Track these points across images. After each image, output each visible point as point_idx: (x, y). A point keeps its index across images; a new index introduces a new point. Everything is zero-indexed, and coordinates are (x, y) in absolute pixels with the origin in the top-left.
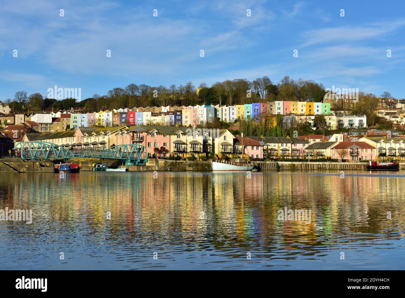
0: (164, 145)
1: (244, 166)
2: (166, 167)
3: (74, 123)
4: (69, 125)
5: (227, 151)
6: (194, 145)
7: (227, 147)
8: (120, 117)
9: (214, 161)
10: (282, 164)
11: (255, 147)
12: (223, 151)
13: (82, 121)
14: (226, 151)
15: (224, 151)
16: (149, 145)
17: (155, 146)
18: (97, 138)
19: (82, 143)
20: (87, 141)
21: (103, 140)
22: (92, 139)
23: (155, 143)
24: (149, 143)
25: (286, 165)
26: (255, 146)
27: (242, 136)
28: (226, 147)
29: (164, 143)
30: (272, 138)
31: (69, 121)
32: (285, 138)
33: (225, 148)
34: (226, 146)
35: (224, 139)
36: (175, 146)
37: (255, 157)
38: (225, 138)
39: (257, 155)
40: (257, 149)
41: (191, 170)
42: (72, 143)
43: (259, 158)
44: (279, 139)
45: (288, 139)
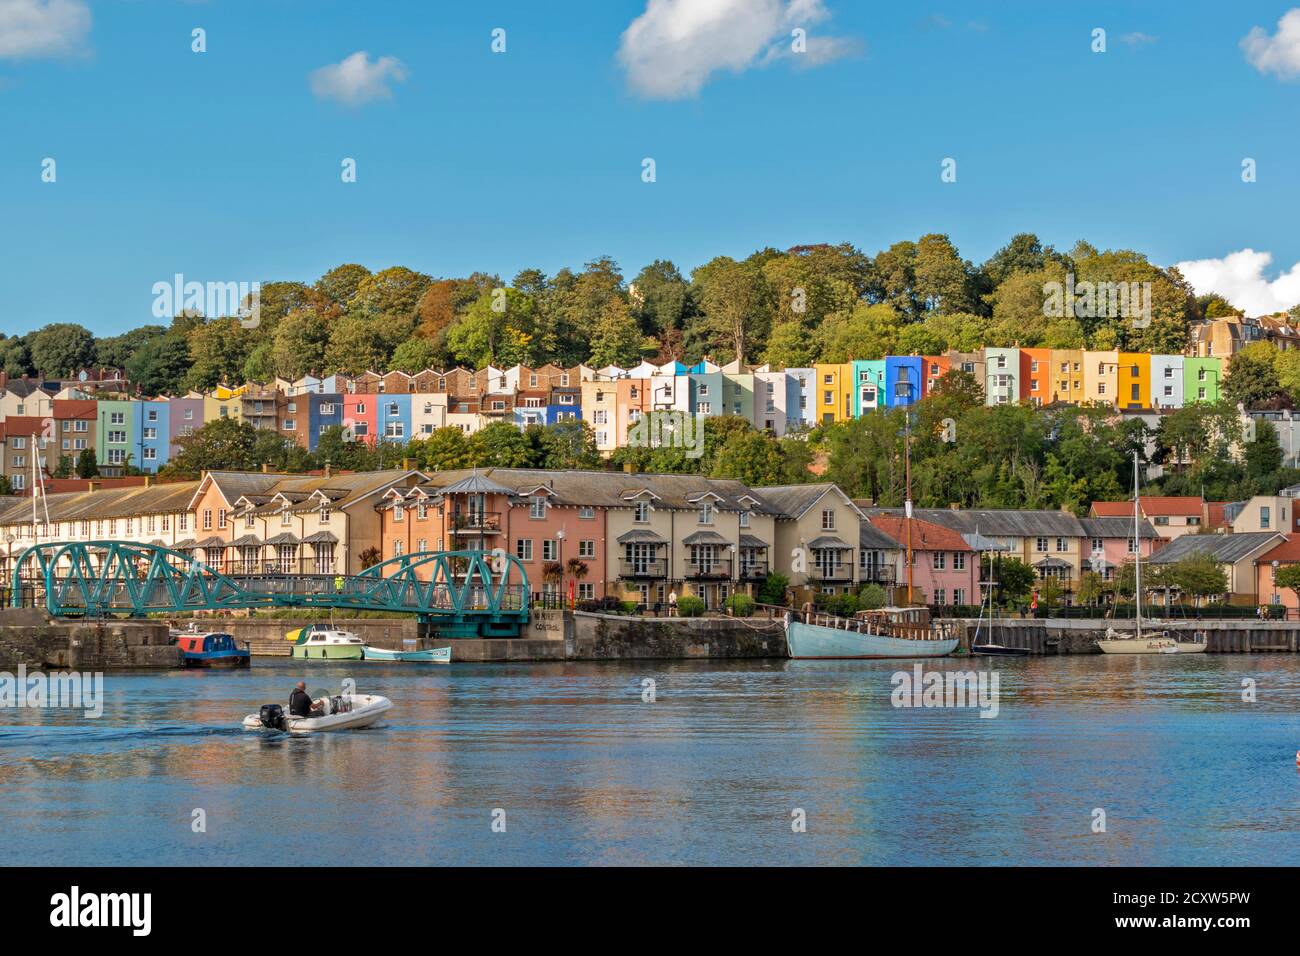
0: (582, 552)
1: (919, 638)
2: (605, 646)
3: (111, 440)
4: (92, 451)
5: (834, 577)
6: (705, 552)
7: (835, 560)
8: (311, 416)
9: (795, 618)
10: (1064, 630)
11: (949, 560)
12: (819, 575)
13: (145, 431)
14: (831, 575)
15: (825, 575)
16: (520, 549)
17: (546, 557)
18: (296, 522)
19: (227, 538)
20: (249, 532)
21: (324, 528)
22: (272, 527)
23: (546, 543)
24: (520, 542)
25: (1081, 636)
26: (950, 551)
27: (909, 514)
28: (831, 558)
29: (582, 544)
30: (1001, 516)
31: (91, 434)
32: (1055, 517)
33: (825, 564)
34: (831, 553)
35: (825, 526)
36: (625, 556)
37: (949, 600)
38: (825, 519)
39: (956, 592)
40: (956, 567)
41: (706, 658)
42: (180, 538)
43: (967, 603)
44: (1026, 517)
45: (1065, 518)
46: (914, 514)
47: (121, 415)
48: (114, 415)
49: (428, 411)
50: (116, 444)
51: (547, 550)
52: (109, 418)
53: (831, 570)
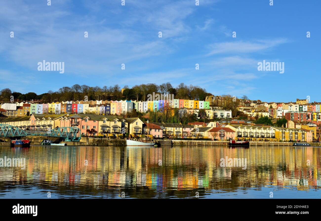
0: (94, 128)
1: (149, 143)
2: (94, 143)
3: (33, 110)
4: (29, 112)
5: (138, 133)
6: (115, 128)
8: (67, 107)
9: (128, 139)
10: (174, 142)
11: (157, 130)
13: (39, 109)
15: (136, 132)
16: (83, 127)
17: (87, 128)
18: (46, 122)
19: (35, 125)
20: (39, 124)
21: (50, 123)
22: (43, 123)
23: (87, 126)
24: (83, 126)
25: (177, 143)
27: (148, 123)
29: (94, 127)
30: (170, 124)
31: (29, 109)
32: (179, 124)
34: (137, 129)
35: (136, 124)
37: (157, 137)
38: (136, 123)
39: (158, 135)
40: (155, 131)
41: (112, 145)
42: (28, 125)
43: (160, 137)
44: (174, 124)
45: (180, 125)
46: (149, 122)
47: (34, 106)
48: (33, 106)
49: (86, 107)
50: (33, 111)
51: (87, 127)
52: (32, 107)
53: (137, 132)
